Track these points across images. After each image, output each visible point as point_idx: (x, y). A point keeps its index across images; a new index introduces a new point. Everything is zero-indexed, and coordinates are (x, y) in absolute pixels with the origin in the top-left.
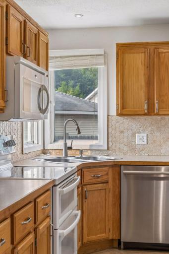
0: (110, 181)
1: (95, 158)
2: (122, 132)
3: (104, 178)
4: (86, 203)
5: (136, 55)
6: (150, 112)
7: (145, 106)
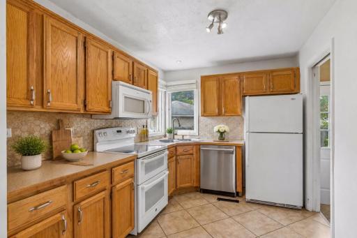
0: (195, 154)
1: (190, 140)
2: (206, 126)
3: (191, 152)
4: (178, 166)
5: (212, 82)
6: (219, 114)
7: (217, 111)
